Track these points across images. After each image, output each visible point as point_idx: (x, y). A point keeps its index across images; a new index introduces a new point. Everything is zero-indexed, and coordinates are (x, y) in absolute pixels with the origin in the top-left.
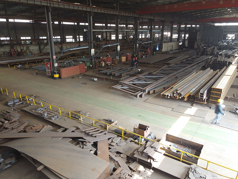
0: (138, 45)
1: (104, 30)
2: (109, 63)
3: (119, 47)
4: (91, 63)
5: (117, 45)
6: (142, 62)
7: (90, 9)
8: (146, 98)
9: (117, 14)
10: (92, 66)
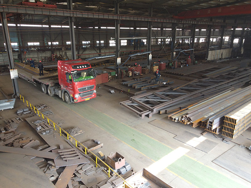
0: (175, 53)
1: (134, 38)
2: (137, 73)
3: (150, 56)
4: (117, 73)
5: (149, 54)
6: (175, 73)
7: (118, 17)
8: (154, 118)
9: (150, 20)
10: (118, 76)
